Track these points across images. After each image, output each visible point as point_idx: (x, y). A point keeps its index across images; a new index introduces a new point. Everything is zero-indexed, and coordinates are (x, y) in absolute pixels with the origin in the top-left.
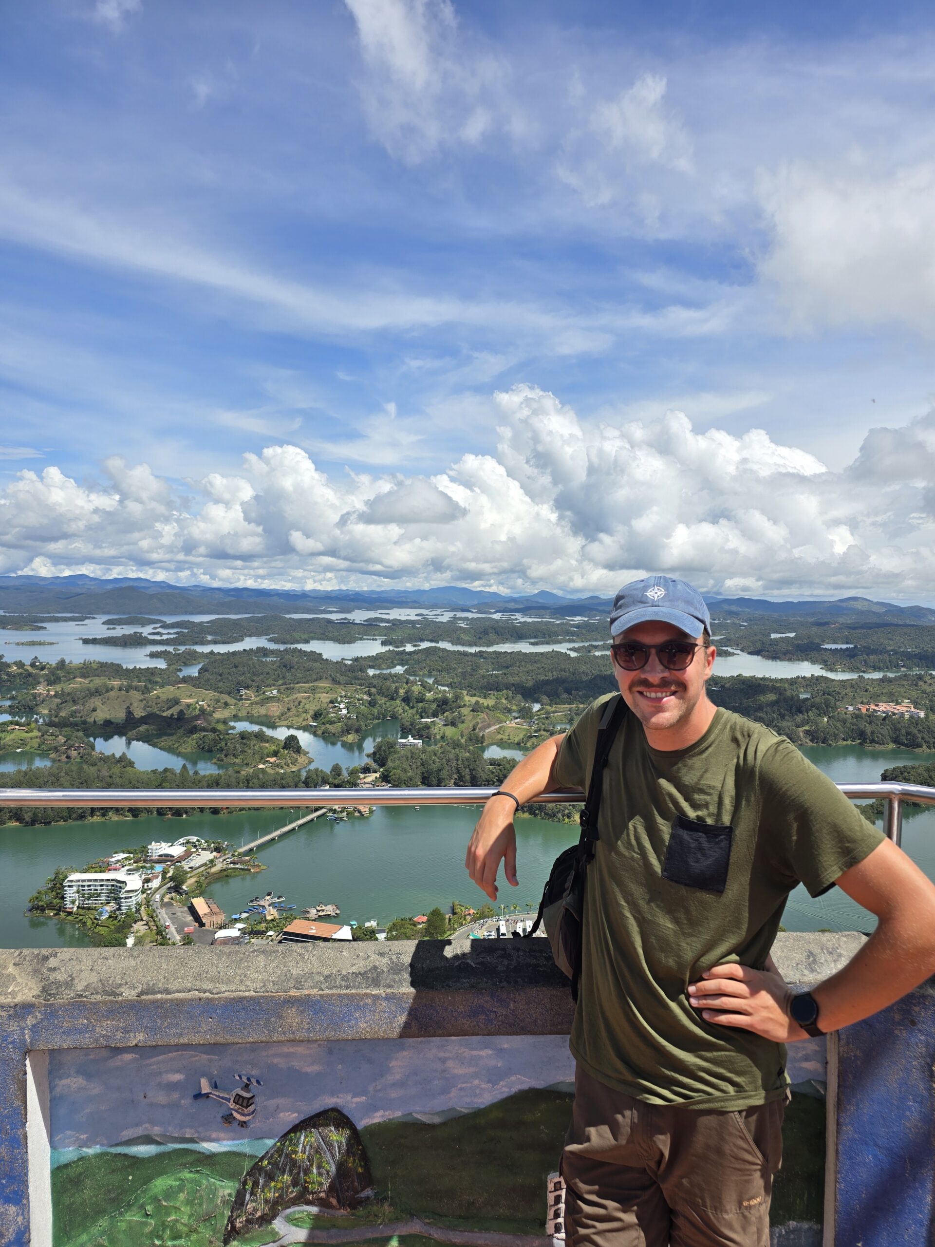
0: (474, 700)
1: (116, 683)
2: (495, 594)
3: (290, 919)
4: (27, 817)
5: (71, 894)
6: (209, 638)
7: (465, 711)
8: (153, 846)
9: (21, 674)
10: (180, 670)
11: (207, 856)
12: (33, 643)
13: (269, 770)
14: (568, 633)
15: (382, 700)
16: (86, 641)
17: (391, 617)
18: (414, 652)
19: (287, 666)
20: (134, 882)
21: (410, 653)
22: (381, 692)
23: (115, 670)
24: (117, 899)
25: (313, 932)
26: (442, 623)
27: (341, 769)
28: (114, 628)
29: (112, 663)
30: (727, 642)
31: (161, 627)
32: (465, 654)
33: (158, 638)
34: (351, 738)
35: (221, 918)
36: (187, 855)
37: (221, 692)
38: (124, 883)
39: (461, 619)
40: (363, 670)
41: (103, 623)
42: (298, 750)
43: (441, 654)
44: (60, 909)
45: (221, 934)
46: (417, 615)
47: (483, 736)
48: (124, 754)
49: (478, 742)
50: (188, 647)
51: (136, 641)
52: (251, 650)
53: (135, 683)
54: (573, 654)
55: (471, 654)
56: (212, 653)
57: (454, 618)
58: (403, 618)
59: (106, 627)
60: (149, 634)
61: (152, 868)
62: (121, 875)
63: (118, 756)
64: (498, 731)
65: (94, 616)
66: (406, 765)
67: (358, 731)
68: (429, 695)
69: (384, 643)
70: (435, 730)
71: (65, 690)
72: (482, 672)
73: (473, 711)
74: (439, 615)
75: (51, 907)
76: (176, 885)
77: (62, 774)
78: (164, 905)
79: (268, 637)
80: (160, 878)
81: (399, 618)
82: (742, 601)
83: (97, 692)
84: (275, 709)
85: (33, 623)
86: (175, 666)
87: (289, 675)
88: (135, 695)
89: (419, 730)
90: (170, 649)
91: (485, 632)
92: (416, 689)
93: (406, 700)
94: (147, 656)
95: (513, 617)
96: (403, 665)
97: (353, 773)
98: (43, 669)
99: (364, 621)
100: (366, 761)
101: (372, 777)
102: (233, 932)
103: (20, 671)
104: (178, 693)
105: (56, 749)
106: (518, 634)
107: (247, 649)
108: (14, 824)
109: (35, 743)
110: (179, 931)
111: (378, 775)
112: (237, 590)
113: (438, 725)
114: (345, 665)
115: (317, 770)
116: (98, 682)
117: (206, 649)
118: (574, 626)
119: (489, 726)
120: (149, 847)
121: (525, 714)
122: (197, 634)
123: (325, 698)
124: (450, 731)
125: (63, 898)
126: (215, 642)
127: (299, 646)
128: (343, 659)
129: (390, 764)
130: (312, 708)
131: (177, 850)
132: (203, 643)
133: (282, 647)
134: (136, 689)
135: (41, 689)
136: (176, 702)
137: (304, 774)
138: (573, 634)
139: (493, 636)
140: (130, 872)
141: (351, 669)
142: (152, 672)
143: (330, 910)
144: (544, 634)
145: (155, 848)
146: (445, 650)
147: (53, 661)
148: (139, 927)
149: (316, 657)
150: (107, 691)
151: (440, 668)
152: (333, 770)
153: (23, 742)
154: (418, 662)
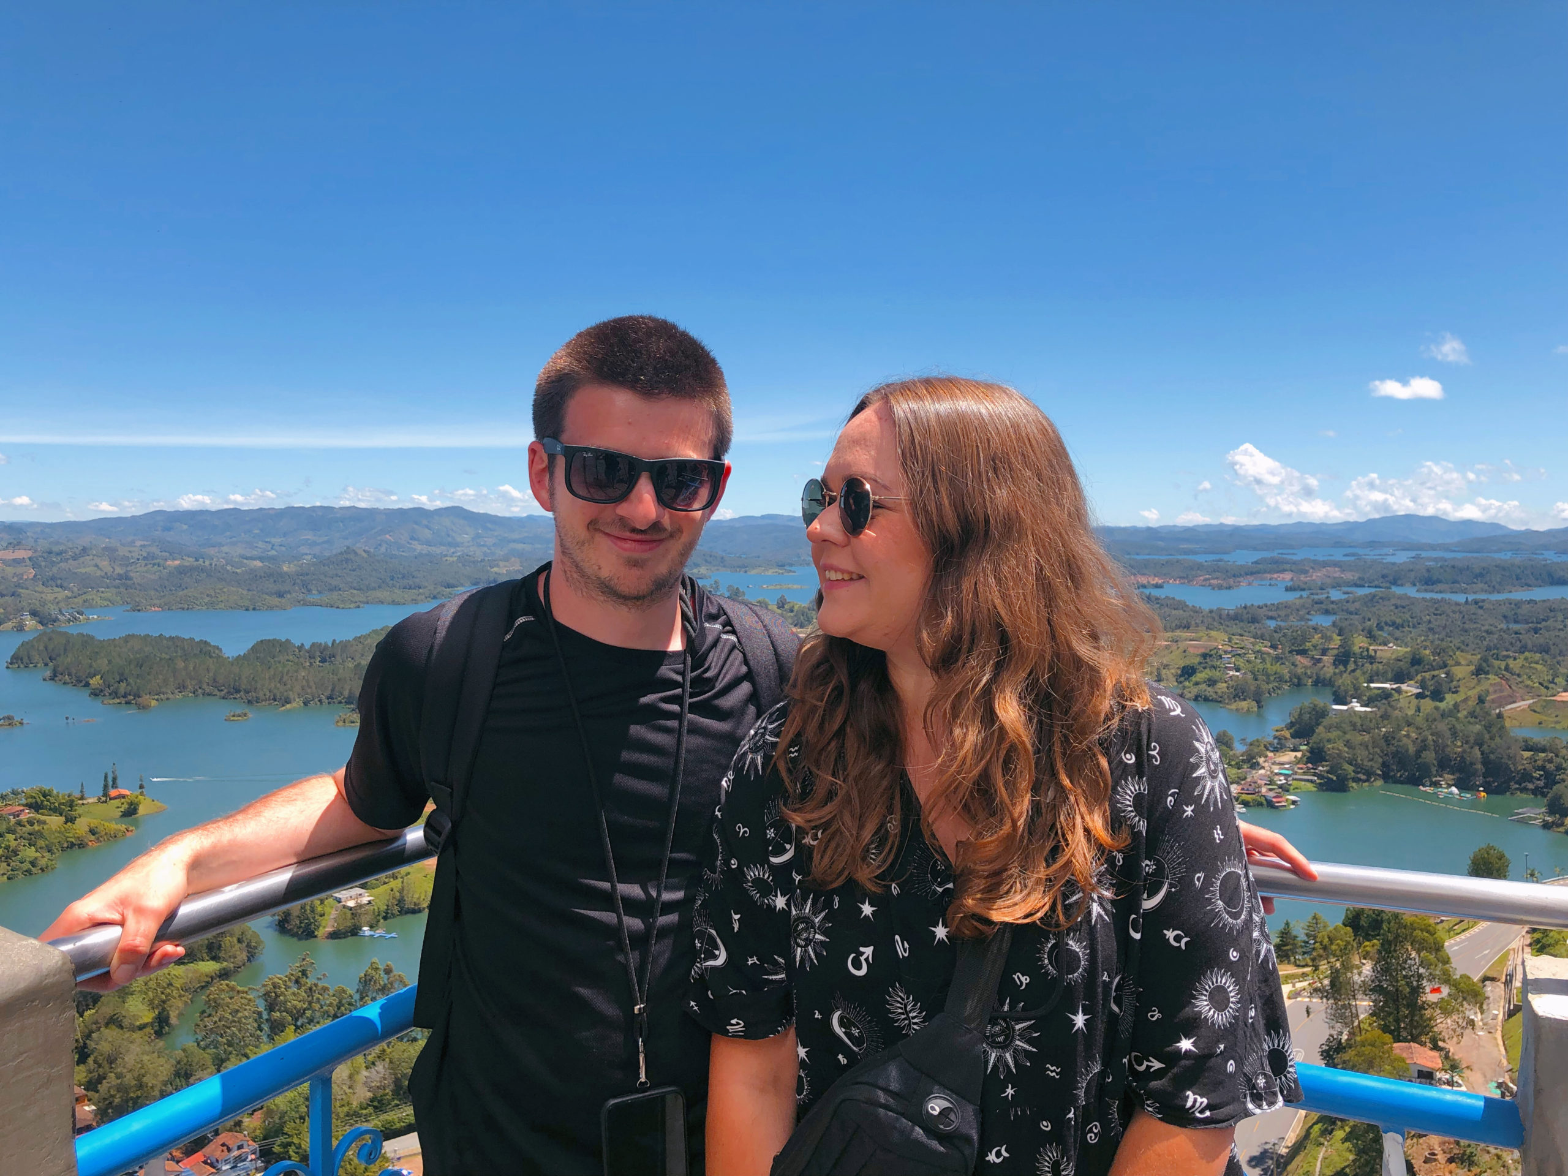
27: (1231, 739)
40: (1257, 620)
47: (1500, 716)
55: (1457, 603)
101: (1289, 756)
111: (1299, 754)
146: (1405, 598)
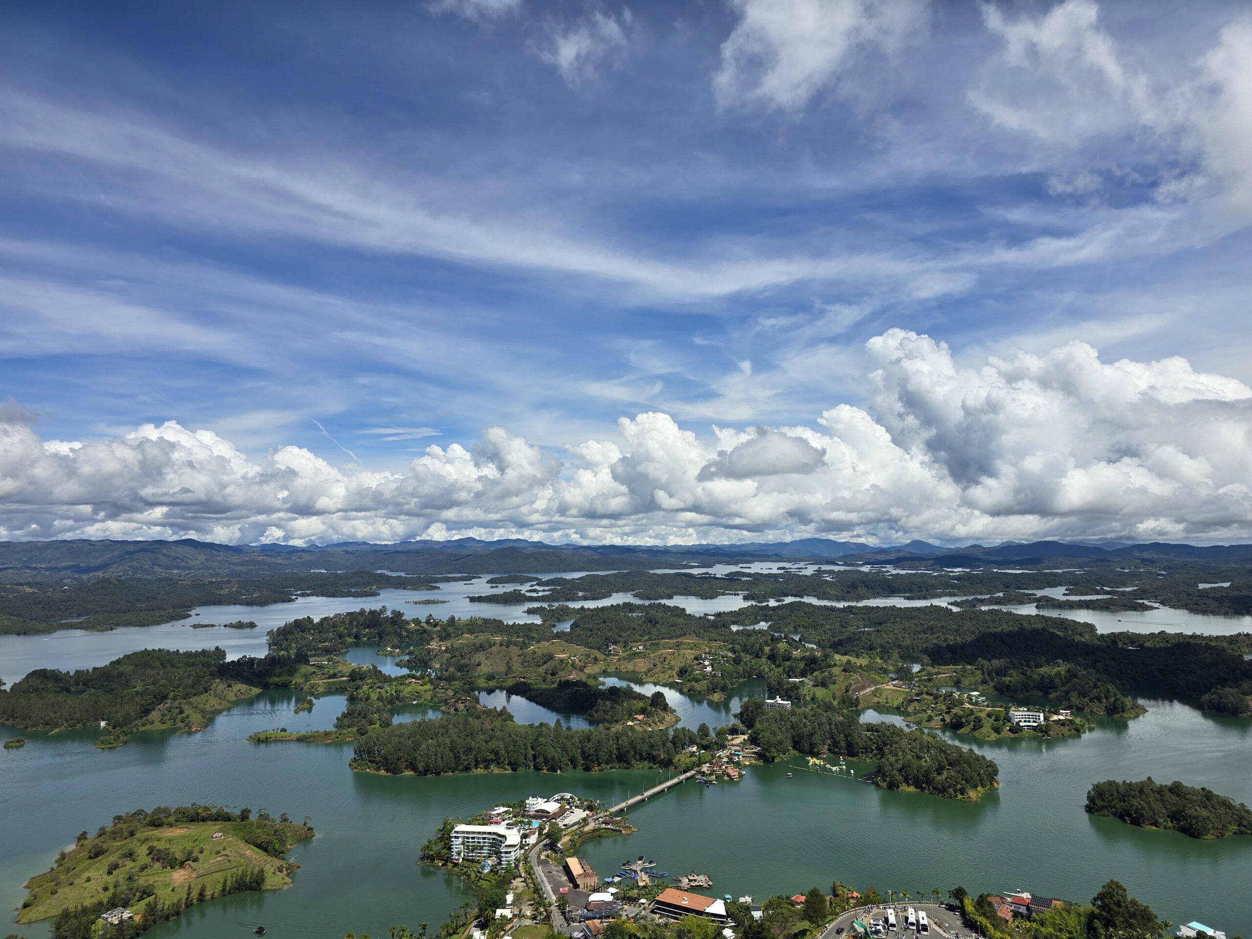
0: (845, 659)
1: (498, 639)
2: (862, 545)
3: (662, 887)
4: (421, 766)
5: (457, 844)
6: (580, 594)
7: (836, 671)
8: (531, 801)
9: (418, 630)
10: (554, 626)
11: (579, 814)
12: (428, 602)
13: (637, 728)
14: (948, 585)
15: (746, 658)
16: (473, 600)
17: (752, 571)
18: (778, 607)
19: (652, 622)
20: (513, 837)
21: (774, 609)
22: (745, 649)
23: (496, 626)
24: (498, 853)
25: (685, 903)
26: (806, 576)
27: (708, 729)
28: (497, 587)
29: (494, 619)
30: (1143, 593)
31: (537, 584)
32: (832, 609)
33: (534, 595)
34: (717, 697)
35: (593, 881)
36: (561, 812)
37: (592, 648)
38: (504, 837)
39: (826, 572)
40: (726, 626)
41: (487, 582)
42: (665, 707)
43: (806, 610)
44: (447, 860)
45: (595, 897)
46: (779, 569)
47: (857, 699)
48: (504, 707)
49: (854, 706)
50: (561, 603)
51: (515, 599)
52: (618, 605)
53: (514, 639)
54: (955, 609)
55: (839, 609)
56: (582, 608)
57: (819, 571)
58: (765, 572)
59: (490, 585)
60: (527, 591)
61: (530, 823)
62: (501, 829)
63: (499, 709)
64: (874, 694)
65: (480, 576)
66: (774, 727)
67: (724, 689)
68: (796, 653)
69: (746, 598)
70: (804, 691)
71: (455, 646)
72: (852, 629)
73: (844, 670)
74: (802, 568)
75: (439, 857)
76: (551, 841)
77: (451, 726)
78: (541, 863)
79: (633, 593)
80: (537, 833)
81: (760, 572)
82: (1156, 546)
83: (481, 648)
84: (641, 665)
85: (427, 583)
86: (550, 622)
87: (654, 631)
88: (515, 650)
89: (788, 690)
90: (545, 605)
91: (854, 586)
92: (782, 646)
93: (772, 658)
94: (525, 612)
95: (883, 569)
96: (766, 621)
97: (720, 733)
98: (436, 626)
99: (725, 575)
100: (734, 721)
101: (741, 738)
102: (606, 897)
103: (417, 627)
104: (552, 649)
105: (446, 702)
106: (891, 588)
107: (615, 604)
108: (409, 773)
109: (428, 696)
110: (555, 891)
111: (746, 737)
112: (604, 547)
113: (807, 685)
114: (709, 620)
115: (684, 729)
116: (483, 637)
117: (577, 605)
118: (954, 578)
119: (864, 688)
120: (527, 802)
121: (904, 675)
122: (569, 591)
123: (689, 654)
124: (820, 692)
125: (450, 849)
126: (585, 599)
127: (663, 602)
128: (706, 615)
129: (758, 725)
130: (678, 664)
131: (552, 807)
132: (575, 599)
133: (647, 603)
134: (515, 644)
135: (434, 645)
136: (551, 657)
137: (671, 732)
138: (953, 587)
139: (862, 590)
140: (510, 826)
141: (714, 625)
142: (529, 627)
143: (701, 880)
144: (920, 587)
145: (531, 803)
146: (810, 605)
147: (445, 619)
148: (517, 883)
149: (680, 612)
150: (490, 646)
151: (806, 624)
152: (700, 730)
153: (418, 694)
154: (782, 618)
